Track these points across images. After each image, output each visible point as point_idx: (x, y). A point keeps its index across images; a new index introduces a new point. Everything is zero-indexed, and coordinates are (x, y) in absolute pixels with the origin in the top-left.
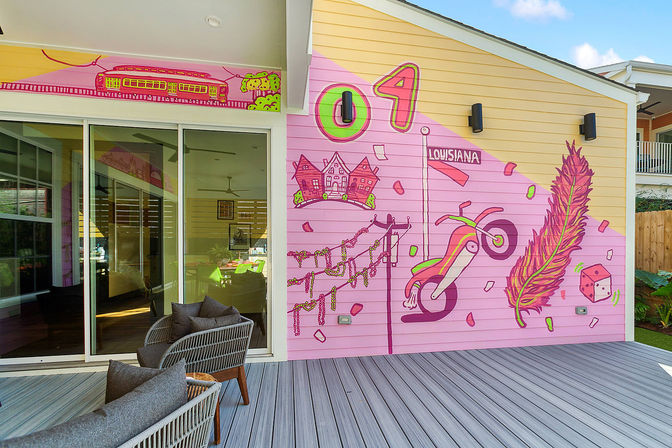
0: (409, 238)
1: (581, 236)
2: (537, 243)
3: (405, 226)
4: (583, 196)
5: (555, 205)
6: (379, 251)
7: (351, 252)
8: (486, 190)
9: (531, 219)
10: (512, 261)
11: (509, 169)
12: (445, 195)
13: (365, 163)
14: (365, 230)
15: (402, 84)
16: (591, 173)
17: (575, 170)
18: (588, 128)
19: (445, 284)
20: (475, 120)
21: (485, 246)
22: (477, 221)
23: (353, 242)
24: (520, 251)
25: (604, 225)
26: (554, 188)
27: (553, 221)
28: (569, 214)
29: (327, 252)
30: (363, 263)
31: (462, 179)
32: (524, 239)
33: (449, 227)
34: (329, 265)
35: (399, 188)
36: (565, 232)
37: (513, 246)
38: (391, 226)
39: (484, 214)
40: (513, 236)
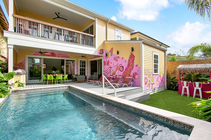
0: (112, 69)
1: (133, 68)
2: (126, 69)
4: (133, 61)
5: (129, 63)
6: (110, 71)
7: (108, 71)
8: (120, 62)
9: (125, 65)
10: (123, 72)
11: (123, 58)
12: (115, 63)
13: (108, 61)
14: (108, 68)
15: (111, 51)
16: (134, 57)
17: (132, 57)
18: (133, 50)
19: (115, 75)
21: (120, 70)
24: (124, 70)
25: (137, 66)
26: (129, 60)
27: (129, 65)
28: (131, 64)
30: (108, 72)
31: (117, 61)
33: (116, 67)
35: (111, 63)
36: (130, 67)
37: (123, 70)
38: (111, 68)
39: (120, 65)
40: (123, 68)
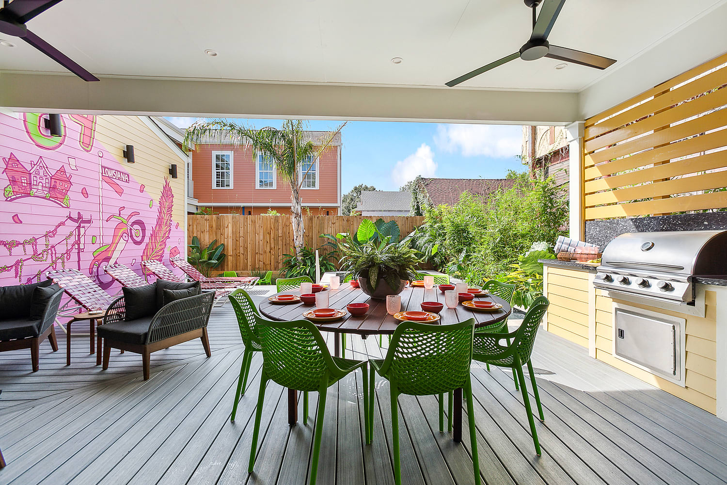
1: (170, 230)
2: (153, 235)
3: (89, 222)
4: (170, 208)
5: (160, 213)
6: (72, 240)
7: (53, 241)
9: (151, 220)
10: (143, 245)
11: (142, 188)
13: (62, 170)
14: (63, 224)
16: (172, 196)
17: (167, 193)
19: (112, 262)
20: (128, 154)
21: (131, 236)
22: (128, 220)
23: (53, 233)
24: (147, 240)
25: (178, 226)
26: (160, 203)
27: (160, 219)
28: (166, 218)
29: (34, 242)
30: (61, 249)
31: (120, 192)
32: (148, 233)
33: (113, 223)
34: (35, 251)
35: (85, 193)
36: (164, 228)
37: (144, 236)
38: (80, 221)
39: (131, 216)
40: (144, 230)
